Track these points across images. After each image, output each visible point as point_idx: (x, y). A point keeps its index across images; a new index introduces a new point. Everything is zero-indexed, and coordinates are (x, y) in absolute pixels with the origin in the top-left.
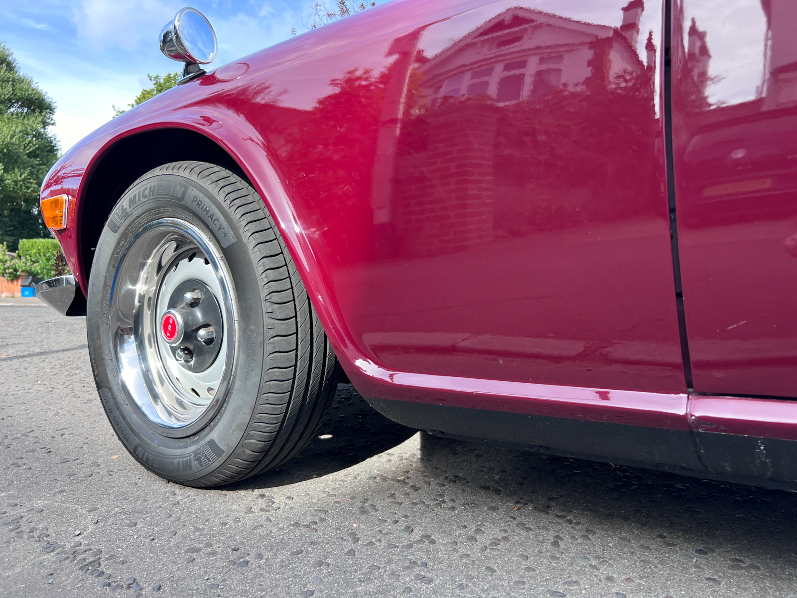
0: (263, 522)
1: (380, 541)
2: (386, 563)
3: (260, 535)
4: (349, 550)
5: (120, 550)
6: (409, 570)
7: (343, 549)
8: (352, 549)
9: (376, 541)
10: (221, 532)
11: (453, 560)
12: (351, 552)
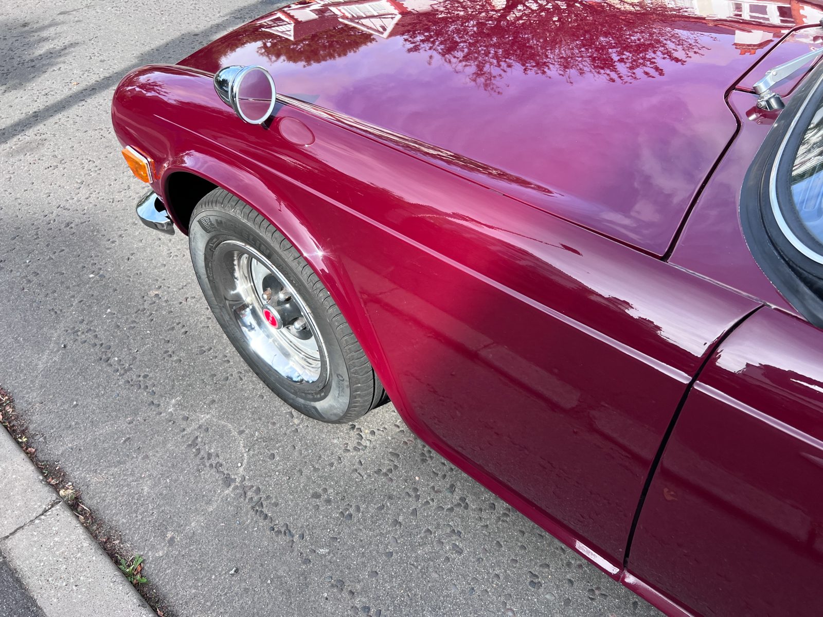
0: (357, 466)
1: (433, 500)
2: (435, 528)
3: (356, 482)
4: (413, 509)
5: (271, 489)
6: (450, 538)
7: (409, 508)
8: (415, 509)
9: (430, 499)
10: (331, 474)
11: (477, 530)
12: (414, 512)
